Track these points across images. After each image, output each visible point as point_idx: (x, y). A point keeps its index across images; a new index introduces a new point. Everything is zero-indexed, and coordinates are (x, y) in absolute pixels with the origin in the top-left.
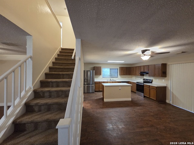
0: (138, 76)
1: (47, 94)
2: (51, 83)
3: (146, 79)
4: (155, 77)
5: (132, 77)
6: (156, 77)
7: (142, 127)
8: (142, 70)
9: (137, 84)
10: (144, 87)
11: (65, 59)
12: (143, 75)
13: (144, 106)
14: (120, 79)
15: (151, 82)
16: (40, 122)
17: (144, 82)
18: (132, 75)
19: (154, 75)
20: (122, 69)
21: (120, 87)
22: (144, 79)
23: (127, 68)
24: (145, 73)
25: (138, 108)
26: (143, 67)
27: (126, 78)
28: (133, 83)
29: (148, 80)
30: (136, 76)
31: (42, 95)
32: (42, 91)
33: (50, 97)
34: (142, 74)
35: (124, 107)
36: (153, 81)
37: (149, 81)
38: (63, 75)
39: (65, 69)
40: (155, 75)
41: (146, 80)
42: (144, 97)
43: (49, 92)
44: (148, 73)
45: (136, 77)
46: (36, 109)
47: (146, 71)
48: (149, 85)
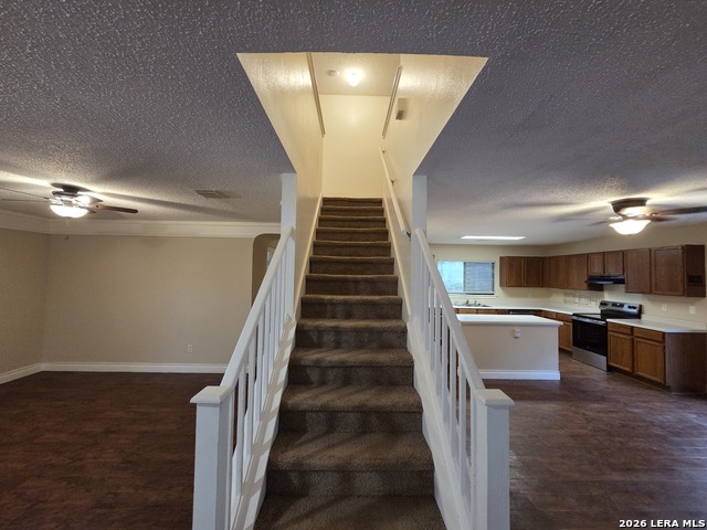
0: (578, 293)
1: (329, 338)
2: (329, 307)
3: (614, 304)
4: (651, 296)
5: (550, 296)
6: (659, 297)
7: (629, 470)
8: (597, 270)
9: (574, 321)
10: (609, 333)
11: (346, 232)
12: (600, 288)
13: (619, 402)
14: (500, 299)
15: (638, 316)
16: (340, 412)
17: (605, 315)
18: (549, 286)
19: (651, 289)
20: (511, 265)
21: (517, 329)
22: (603, 304)
23: (529, 260)
24: (608, 279)
25: (596, 406)
26: (601, 257)
27: (525, 296)
28: (558, 317)
29: (622, 305)
30: (567, 291)
31: (315, 339)
32: (316, 327)
33: (338, 345)
34: (595, 285)
35: (539, 400)
36: (645, 309)
37: (626, 309)
38: (356, 281)
39: (355, 263)
40: (656, 289)
41: (614, 308)
42: (610, 369)
43: (336, 330)
44: (622, 282)
45: (566, 294)
46: (314, 376)
47: (613, 271)
48: (632, 327)
